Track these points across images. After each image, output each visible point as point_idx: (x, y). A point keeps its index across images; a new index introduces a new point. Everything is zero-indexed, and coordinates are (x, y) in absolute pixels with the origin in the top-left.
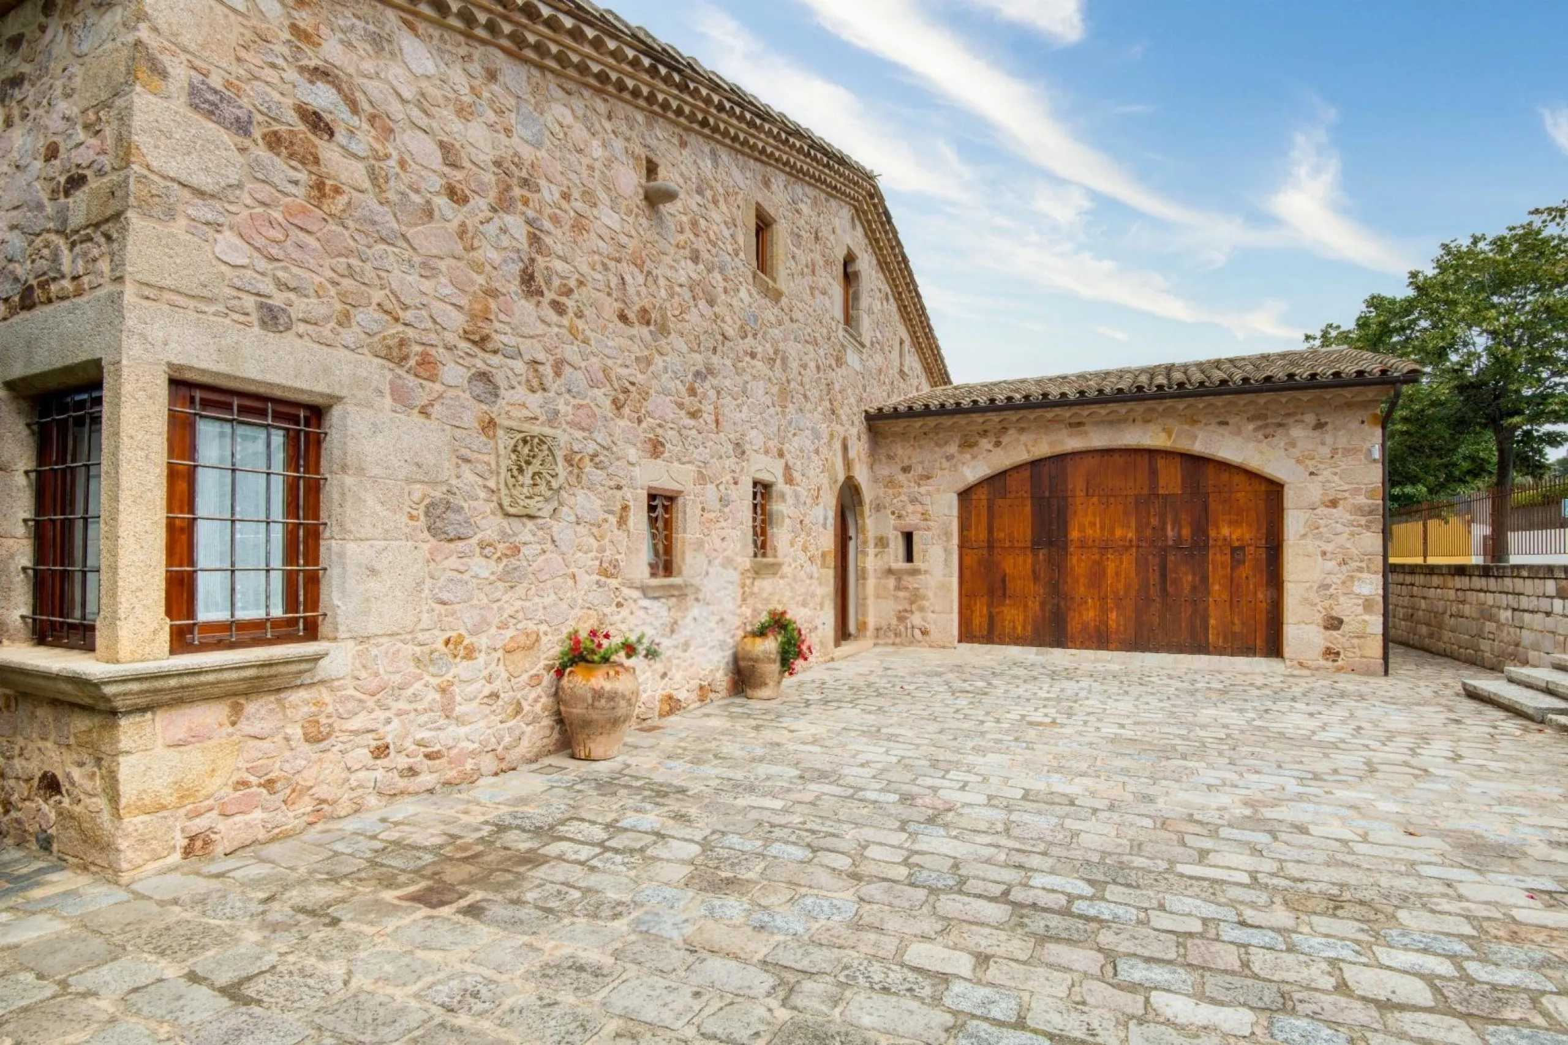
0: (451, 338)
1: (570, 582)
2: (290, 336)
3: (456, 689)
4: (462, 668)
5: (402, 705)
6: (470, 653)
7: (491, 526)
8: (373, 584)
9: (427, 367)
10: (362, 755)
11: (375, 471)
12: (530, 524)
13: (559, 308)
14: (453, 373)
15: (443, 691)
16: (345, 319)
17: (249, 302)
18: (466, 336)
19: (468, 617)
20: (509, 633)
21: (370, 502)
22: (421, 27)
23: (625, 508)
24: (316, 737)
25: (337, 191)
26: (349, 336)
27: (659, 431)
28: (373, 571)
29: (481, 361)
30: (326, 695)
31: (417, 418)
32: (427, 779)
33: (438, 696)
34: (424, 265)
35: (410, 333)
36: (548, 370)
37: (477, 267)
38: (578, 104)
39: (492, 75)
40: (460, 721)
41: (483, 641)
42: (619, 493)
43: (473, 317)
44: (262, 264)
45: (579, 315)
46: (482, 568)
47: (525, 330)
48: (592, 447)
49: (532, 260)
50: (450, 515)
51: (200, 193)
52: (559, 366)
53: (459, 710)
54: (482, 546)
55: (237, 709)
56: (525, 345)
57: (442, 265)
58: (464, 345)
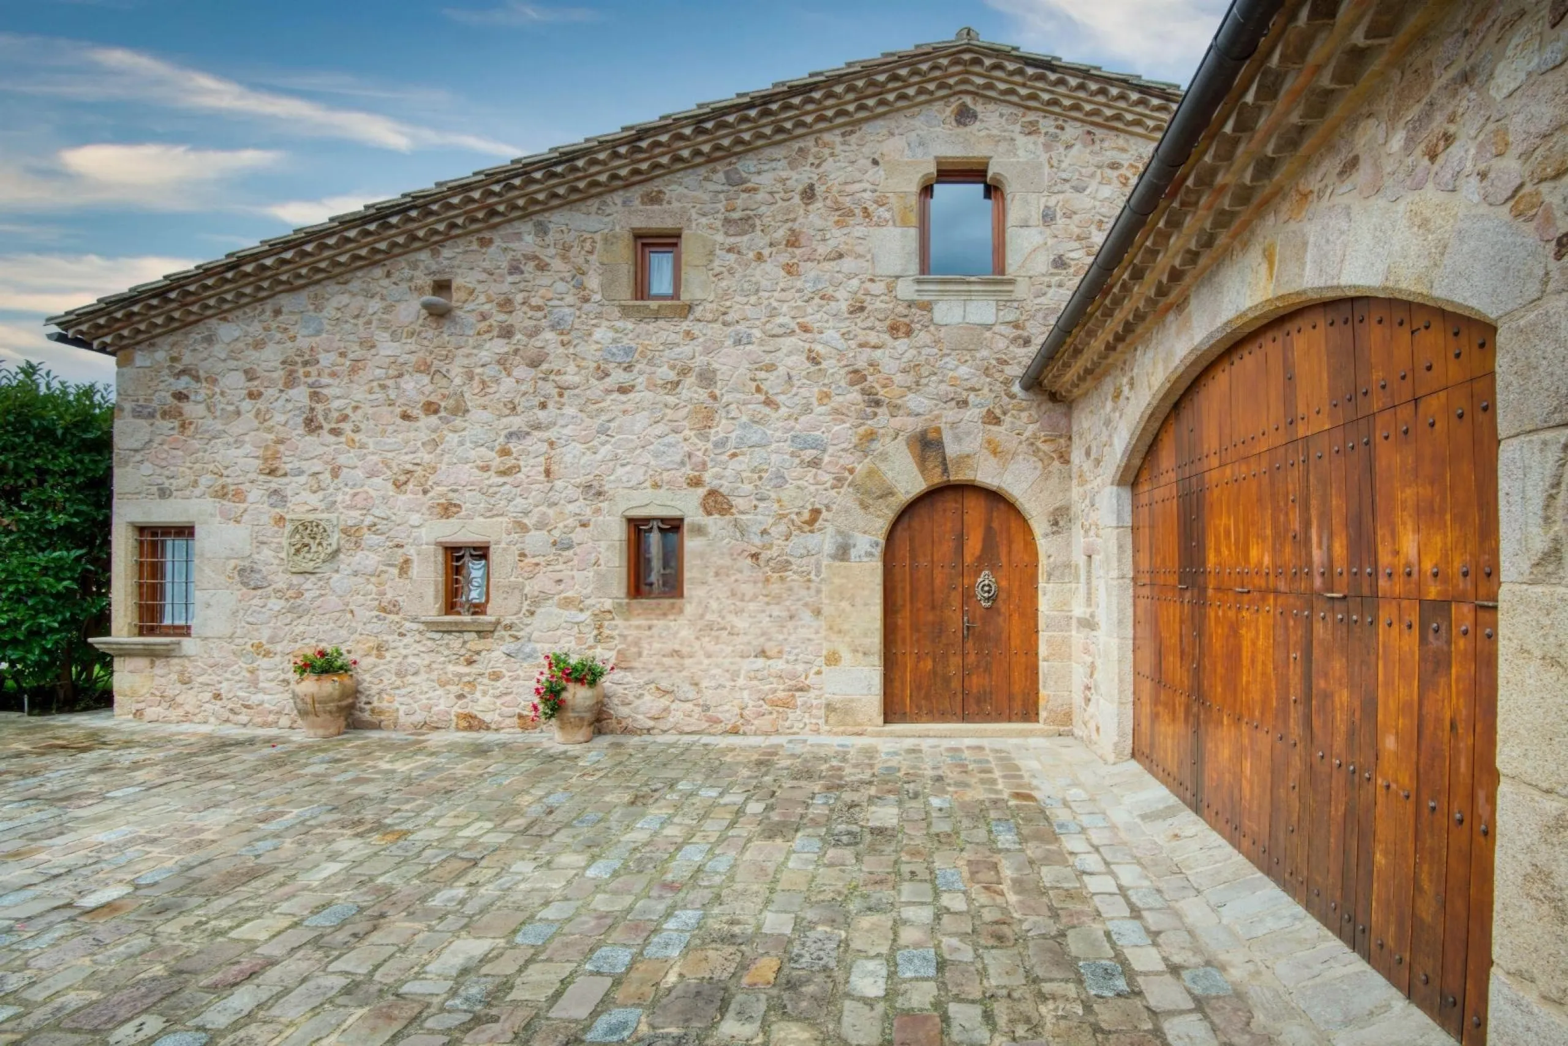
0: (253, 476)
1: (349, 616)
2: (171, 499)
3: (260, 673)
4: (264, 662)
5: (228, 675)
6: (267, 654)
7: (281, 581)
8: (210, 612)
9: (239, 496)
10: (208, 696)
11: (209, 555)
12: (313, 578)
13: (336, 432)
14: (255, 494)
15: (252, 672)
16: (195, 484)
17: (154, 489)
18: (261, 472)
19: (265, 633)
20: (298, 645)
21: (207, 571)
22: (230, 316)
23: (407, 561)
24: (186, 682)
25: (191, 423)
26: (197, 492)
27: (451, 495)
28: (209, 605)
29: (275, 483)
30: (186, 662)
31: (232, 524)
32: (243, 718)
33: (248, 675)
34: (236, 441)
35: (229, 480)
36: (327, 476)
37: (270, 430)
38: (356, 285)
39: (277, 312)
40: (264, 691)
41: (279, 648)
42: (400, 551)
43: (266, 460)
44: (159, 471)
45: (357, 430)
46: (275, 604)
47: (306, 456)
48: (369, 520)
49: (312, 409)
50: (254, 575)
51: (136, 451)
52: (335, 473)
53: (261, 685)
54: (276, 591)
55: (153, 663)
56: (305, 465)
57: (247, 438)
58: (262, 477)
